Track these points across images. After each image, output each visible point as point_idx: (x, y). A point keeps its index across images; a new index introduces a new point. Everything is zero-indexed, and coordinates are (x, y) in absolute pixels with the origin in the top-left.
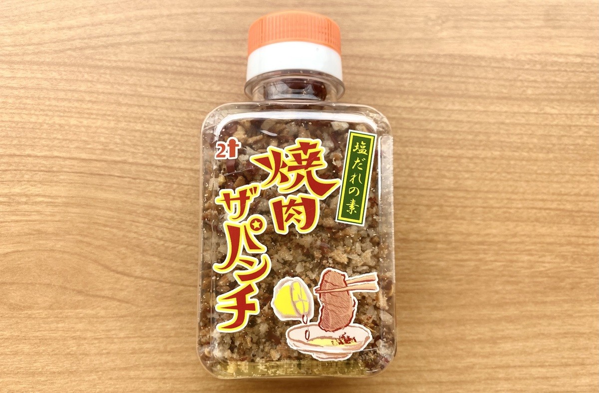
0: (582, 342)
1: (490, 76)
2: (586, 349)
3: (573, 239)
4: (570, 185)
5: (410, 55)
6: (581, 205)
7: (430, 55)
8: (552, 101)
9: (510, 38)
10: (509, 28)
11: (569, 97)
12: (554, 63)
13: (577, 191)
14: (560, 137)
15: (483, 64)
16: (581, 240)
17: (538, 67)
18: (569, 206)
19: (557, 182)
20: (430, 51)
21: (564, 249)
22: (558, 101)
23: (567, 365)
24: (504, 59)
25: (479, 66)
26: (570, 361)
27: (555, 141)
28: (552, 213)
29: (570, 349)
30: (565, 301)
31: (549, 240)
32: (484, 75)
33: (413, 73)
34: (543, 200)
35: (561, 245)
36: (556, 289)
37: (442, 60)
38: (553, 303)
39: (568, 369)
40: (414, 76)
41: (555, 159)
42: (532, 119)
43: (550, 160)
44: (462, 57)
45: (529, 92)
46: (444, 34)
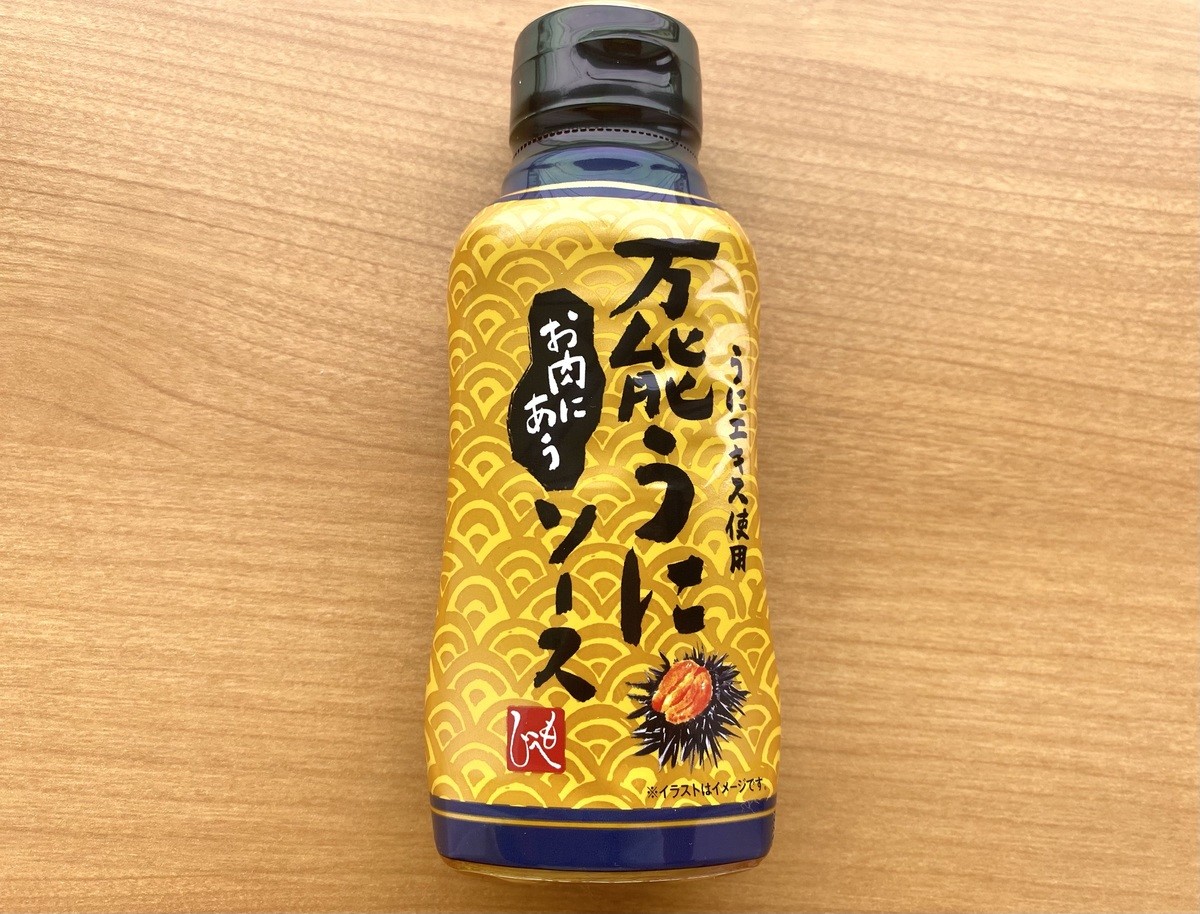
0: (1000, 613)
1: (892, 108)
2: (1006, 626)
3: (1008, 425)
4: (1015, 326)
5: (745, 55)
6: (1030, 364)
7: (783, 59)
8: (1002, 167)
9: (936, 42)
10: (938, 24)
11: (1034, 164)
12: (1013, 98)
13: (1026, 337)
14: (1008, 236)
15: (881, 84)
16: (1022, 428)
17: (984, 102)
18: (1007, 364)
19: (992, 317)
20: (785, 51)
21: (988, 440)
22: (1013, 168)
23: (967, 651)
24: (919, 80)
25: (873, 88)
26: (973, 645)
27: (997, 241)
28: (975, 372)
29: (976, 623)
30: (979, 536)
31: (962, 421)
32: (879, 105)
33: (747, 89)
34: (961, 347)
35: (985, 433)
36: (964, 512)
37: (804, 70)
38: (954, 536)
39: (967, 659)
40: (747, 94)
41: (994, 275)
42: (961, 197)
43: (984, 276)
44: (842, 69)
45: (962, 145)
46: (814, 22)
